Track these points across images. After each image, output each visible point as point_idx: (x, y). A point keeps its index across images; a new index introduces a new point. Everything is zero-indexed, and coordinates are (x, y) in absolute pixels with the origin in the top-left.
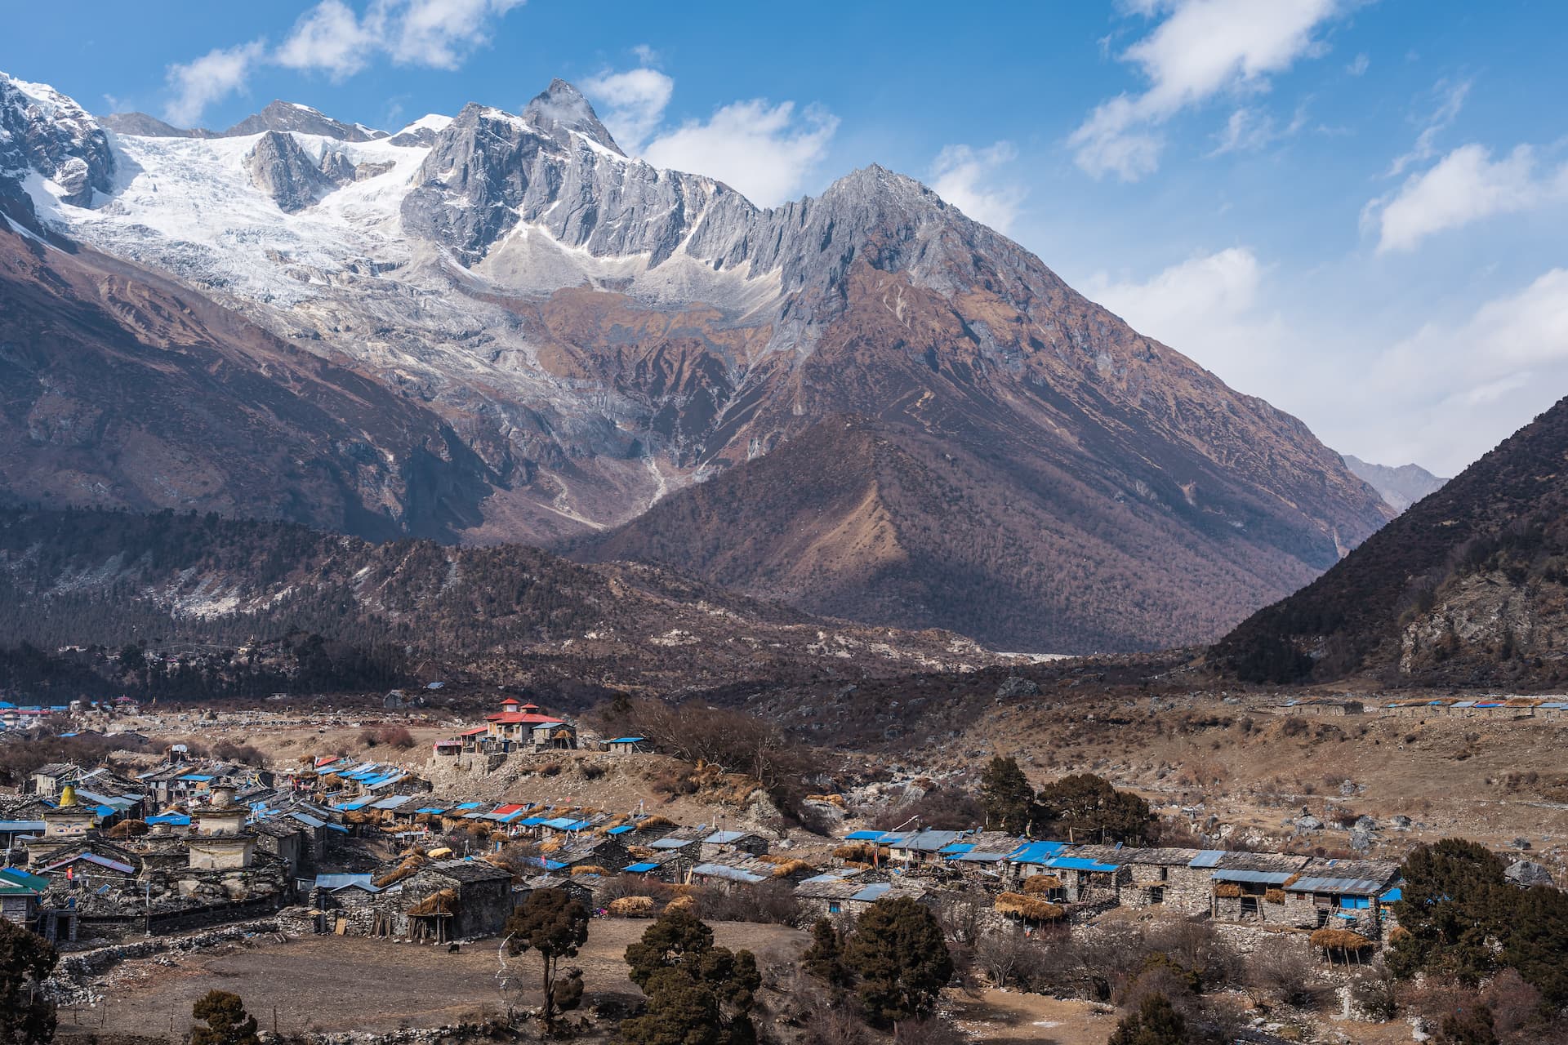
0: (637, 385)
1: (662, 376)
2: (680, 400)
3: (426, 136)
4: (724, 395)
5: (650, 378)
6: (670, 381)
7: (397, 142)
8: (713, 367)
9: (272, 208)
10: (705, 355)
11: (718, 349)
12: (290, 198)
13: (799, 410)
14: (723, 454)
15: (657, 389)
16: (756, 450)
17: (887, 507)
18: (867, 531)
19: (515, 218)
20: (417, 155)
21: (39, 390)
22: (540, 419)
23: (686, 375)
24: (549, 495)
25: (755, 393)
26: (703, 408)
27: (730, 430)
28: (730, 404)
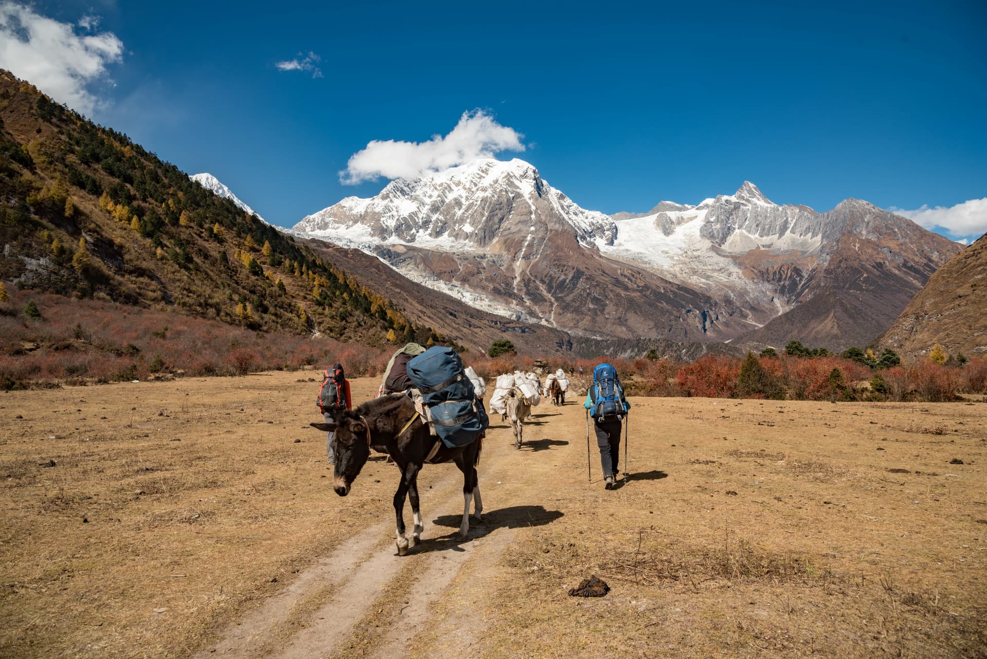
0: (773, 279)
1: (781, 275)
2: (787, 283)
3: (707, 206)
4: (801, 280)
5: (777, 277)
6: (784, 277)
7: (697, 209)
8: (797, 271)
9: (662, 236)
10: (795, 268)
11: (799, 265)
12: (667, 231)
13: (822, 284)
14: (800, 299)
15: (780, 280)
16: (810, 296)
17: (836, 318)
18: (830, 325)
19: (734, 229)
20: (705, 212)
21: (606, 305)
22: (742, 294)
23: (789, 274)
24: (746, 317)
25: (811, 278)
26: (794, 284)
27: (802, 291)
28: (803, 282)
